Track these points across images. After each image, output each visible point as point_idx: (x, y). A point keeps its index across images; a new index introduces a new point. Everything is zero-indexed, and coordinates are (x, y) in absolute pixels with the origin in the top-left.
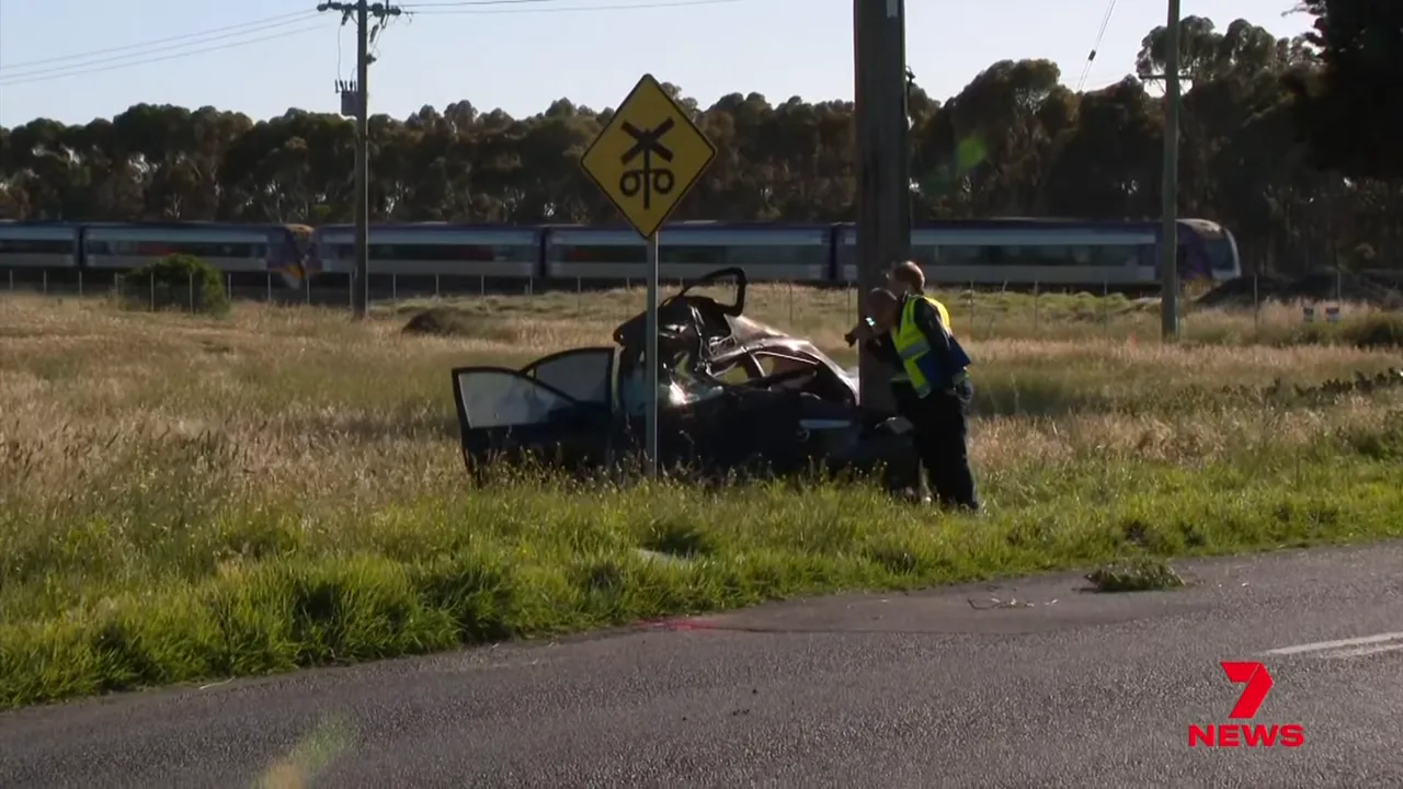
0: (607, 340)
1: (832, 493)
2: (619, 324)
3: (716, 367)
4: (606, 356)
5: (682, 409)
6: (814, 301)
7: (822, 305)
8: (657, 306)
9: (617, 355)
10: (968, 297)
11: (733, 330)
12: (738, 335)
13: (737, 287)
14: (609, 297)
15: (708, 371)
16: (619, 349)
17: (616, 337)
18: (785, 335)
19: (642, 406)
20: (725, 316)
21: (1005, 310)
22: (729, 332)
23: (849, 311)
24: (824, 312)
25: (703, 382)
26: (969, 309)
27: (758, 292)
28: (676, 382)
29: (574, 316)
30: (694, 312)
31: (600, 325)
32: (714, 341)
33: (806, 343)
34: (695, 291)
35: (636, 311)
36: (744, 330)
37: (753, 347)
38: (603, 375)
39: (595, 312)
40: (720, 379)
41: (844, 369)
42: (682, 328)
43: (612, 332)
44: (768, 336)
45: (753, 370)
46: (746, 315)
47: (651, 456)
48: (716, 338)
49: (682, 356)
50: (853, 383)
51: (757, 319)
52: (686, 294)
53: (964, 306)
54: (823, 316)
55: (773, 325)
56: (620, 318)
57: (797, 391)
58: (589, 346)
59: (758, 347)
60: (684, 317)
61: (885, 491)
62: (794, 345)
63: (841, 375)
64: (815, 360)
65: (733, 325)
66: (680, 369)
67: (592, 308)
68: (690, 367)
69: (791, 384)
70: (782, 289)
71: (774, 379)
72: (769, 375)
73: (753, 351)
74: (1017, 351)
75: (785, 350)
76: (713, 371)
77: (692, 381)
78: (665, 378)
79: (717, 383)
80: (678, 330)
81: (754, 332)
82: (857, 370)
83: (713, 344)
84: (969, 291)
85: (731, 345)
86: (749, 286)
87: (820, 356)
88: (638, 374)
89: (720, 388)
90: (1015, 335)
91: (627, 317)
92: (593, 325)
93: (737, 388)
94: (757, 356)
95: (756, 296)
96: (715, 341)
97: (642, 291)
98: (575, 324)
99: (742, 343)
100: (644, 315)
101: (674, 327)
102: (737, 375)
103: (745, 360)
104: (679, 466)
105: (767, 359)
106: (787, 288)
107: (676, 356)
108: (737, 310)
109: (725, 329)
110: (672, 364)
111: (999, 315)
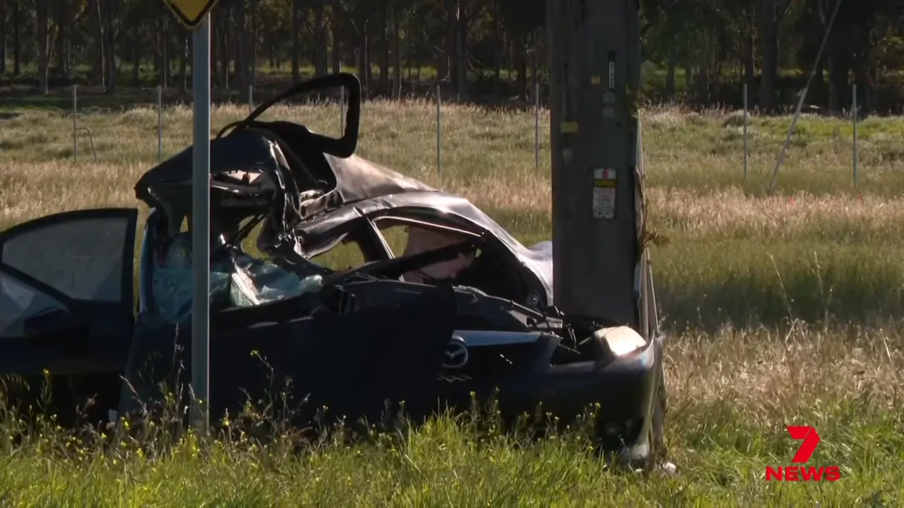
0: (126, 198)
1: (508, 453)
2: (144, 168)
3: (312, 241)
4: (121, 225)
5: (252, 313)
6: (478, 130)
7: (493, 137)
8: (210, 137)
9: (141, 221)
10: (740, 122)
11: (339, 180)
12: (349, 189)
13: (346, 108)
14: (125, 121)
15: (297, 248)
16: (144, 212)
17: (140, 190)
18: (428, 188)
19: (185, 307)
20: (327, 156)
21: (803, 145)
22: (333, 183)
23: (539, 147)
24: (494, 148)
25: (287, 268)
26: (740, 141)
27: (381, 114)
28: (242, 266)
29: (67, 154)
30: (274, 149)
31: (112, 172)
32: (307, 197)
33: (462, 202)
34: (278, 113)
35: (173, 146)
36: (359, 179)
37: (374, 209)
38: (119, 254)
39: (102, 148)
40: (318, 262)
41: (527, 244)
42: (253, 177)
43: (134, 186)
44: (398, 190)
45: (372, 248)
46: (363, 155)
47: (200, 394)
48: (311, 193)
49: (255, 222)
50: (543, 269)
51: (380, 160)
52: (259, 119)
53: (731, 137)
54: (493, 156)
55: (407, 170)
56: (144, 159)
57: (448, 282)
58: (92, 206)
59: (381, 207)
60: (257, 158)
61: (596, 454)
62: (443, 203)
63: (523, 254)
64: (479, 229)
65: (340, 171)
66: (250, 245)
67: (96, 141)
68: (267, 239)
69: (439, 270)
70: (422, 108)
71: (406, 264)
72: (401, 254)
73: (373, 215)
74: (819, 214)
75: (429, 213)
76: (306, 248)
77: (270, 266)
78: (223, 260)
79: (314, 270)
80: (246, 178)
81: (374, 184)
82: (548, 246)
83: (304, 203)
84: (740, 113)
85: (335, 205)
86: (366, 106)
87: (486, 223)
88: (178, 254)
89: (318, 277)
90: (817, 188)
91: (158, 156)
92: (97, 170)
93: (349, 277)
94: (380, 224)
95: (379, 121)
96: (309, 197)
97: (184, 112)
98: (64, 169)
99: (354, 202)
100: (188, 153)
101: (239, 175)
102: (348, 256)
103: (359, 232)
104: (248, 408)
105: (396, 229)
106: (431, 108)
107: (243, 224)
108: (345, 146)
109: (326, 178)
110: (236, 237)
111: (793, 152)
